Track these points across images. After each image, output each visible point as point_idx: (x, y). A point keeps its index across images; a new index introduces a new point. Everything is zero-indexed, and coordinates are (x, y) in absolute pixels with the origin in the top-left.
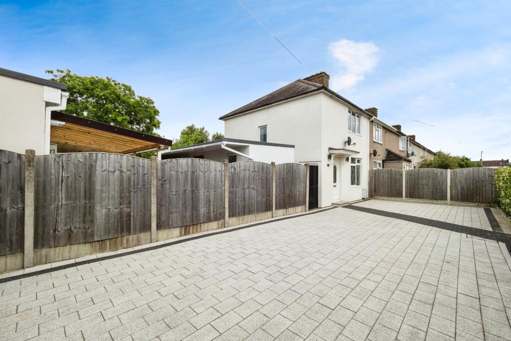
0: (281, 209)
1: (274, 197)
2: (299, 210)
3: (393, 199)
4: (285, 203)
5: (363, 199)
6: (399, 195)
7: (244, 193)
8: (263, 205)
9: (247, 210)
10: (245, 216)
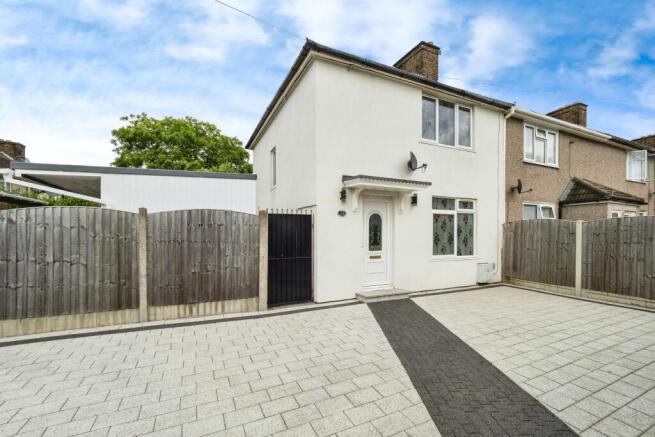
0: (171, 304)
1: (143, 281)
2: (235, 307)
3: (553, 288)
4: (182, 293)
5: (480, 284)
6: (567, 280)
7: (44, 272)
8: (107, 296)
9: (50, 306)
10: (44, 319)
